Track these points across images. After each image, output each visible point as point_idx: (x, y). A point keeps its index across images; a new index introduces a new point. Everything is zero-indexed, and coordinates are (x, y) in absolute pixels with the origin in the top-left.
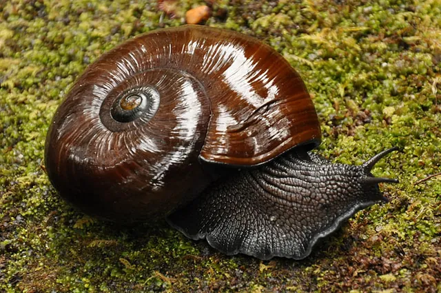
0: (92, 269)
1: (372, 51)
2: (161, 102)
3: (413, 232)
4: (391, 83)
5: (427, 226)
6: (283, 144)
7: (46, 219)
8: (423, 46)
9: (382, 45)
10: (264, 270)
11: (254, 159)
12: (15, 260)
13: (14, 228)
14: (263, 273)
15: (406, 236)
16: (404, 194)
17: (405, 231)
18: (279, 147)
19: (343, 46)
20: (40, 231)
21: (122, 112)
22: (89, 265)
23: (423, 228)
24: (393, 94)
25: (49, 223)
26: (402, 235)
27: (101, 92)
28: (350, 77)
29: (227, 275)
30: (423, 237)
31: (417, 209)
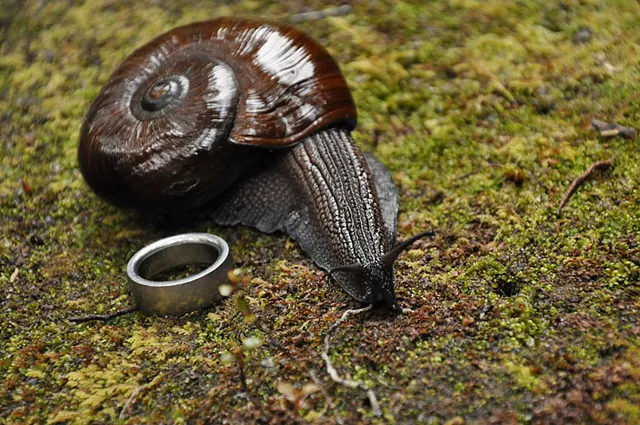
0: (116, 255)
1: (418, 77)
2: (190, 88)
3: (447, 220)
4: (435, 102)
5: (461, 214)
6: (315, 123)
7: (76, 219)
8: (471, 74)
9: (430, 74)
10: (290, 247)
11: (285, 140)
12: (39, 250)
13: (42, 226)
14: (289, 251)
15: (439, 224)
16: (440, 188)
17: (438, 219)
18: (311, 126)
19: (391, 72)
20: (69, 229)
21: (151, 101)
22: (113, 251)
23: (457, 217)
24: (437, 111)
25: (79, 222)
26: (435, 223)
27: (132, 86)
28: (396, 97)
29: (253, 254)
30: (456, 224)
31: (452, 201)
